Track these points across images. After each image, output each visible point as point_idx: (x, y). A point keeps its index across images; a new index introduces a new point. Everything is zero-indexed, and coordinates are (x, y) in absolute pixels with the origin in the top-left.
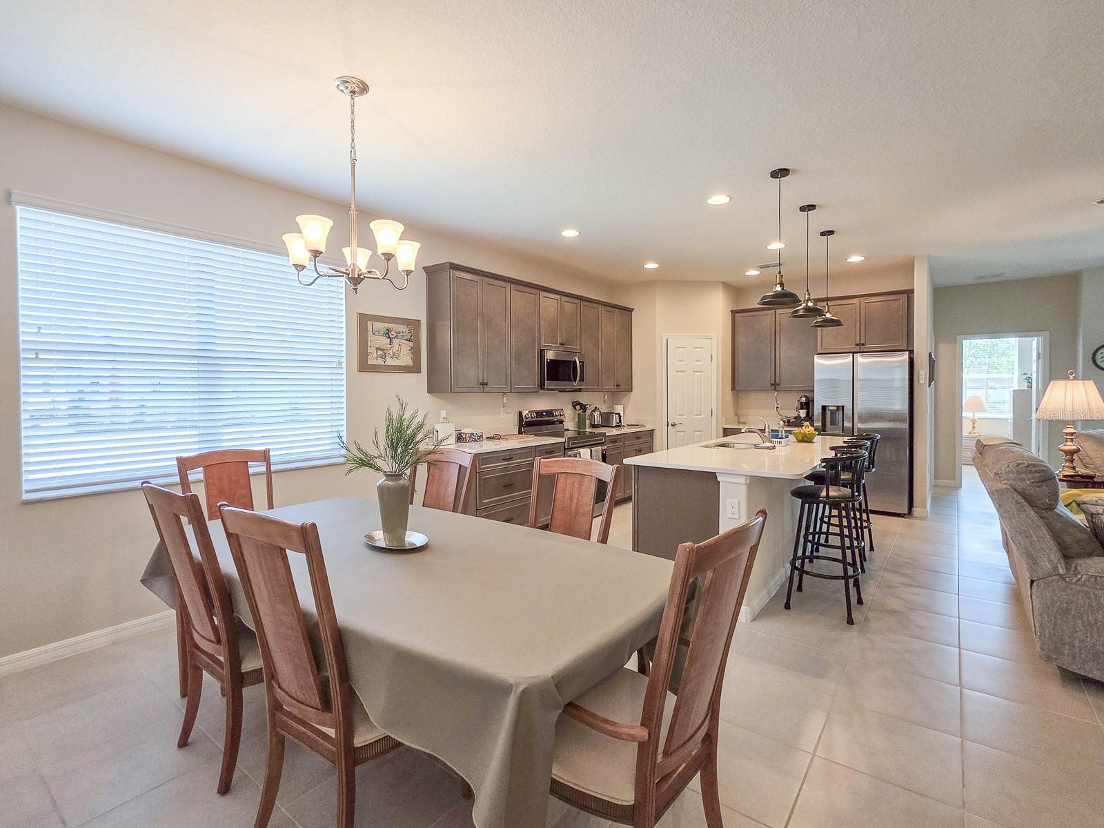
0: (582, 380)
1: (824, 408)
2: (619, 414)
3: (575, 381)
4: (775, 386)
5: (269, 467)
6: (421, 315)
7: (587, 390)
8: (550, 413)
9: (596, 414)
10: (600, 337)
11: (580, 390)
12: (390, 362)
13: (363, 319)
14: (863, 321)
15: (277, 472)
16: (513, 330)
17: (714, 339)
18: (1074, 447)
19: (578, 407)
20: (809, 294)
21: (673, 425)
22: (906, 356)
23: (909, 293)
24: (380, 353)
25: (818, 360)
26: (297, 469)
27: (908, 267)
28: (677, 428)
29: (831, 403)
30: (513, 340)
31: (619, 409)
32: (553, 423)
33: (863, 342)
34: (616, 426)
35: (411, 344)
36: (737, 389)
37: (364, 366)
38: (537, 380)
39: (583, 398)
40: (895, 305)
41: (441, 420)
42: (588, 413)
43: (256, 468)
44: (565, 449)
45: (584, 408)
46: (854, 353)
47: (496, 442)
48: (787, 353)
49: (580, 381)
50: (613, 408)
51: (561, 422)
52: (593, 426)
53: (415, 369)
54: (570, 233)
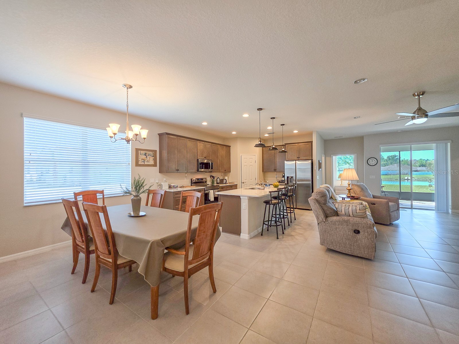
0: (212, 168)
1: (288, 177)
2: (226, 179)
3: (210, 169)
4: (275, 170)
5: (103, 196)
6: (157, 149)
7: (214, 172)
8: (202, 179)
9: (218, 180)
10: (219, 155)
11: (211, 172)
12: (146, 163)
13: (137, 150)
14: (299, 150)
15: (106, 198)
16: (188, 153)
17: (256, 156)
18: (350, 188)
19: (212, 177)
20: (273, 143)
21: (243, 183)
22: (310, 161)
23: (312, 142)
24: (143, 160)
25: (285, 162)
26: (114, 197)
27: (310, 134)
28: (244, 184)
29: (290, 176)
30: (188, 157)
31: (226, 178)
32: (203, 182)
33: (299, 157)
34: (225, 183)
35: (153, 158)
36: (264, 171)
37: (137, 165)
38: (196, 169)
39: (214, 174)
40: (308, 146)
41: (164, 181)
42: (215, 179)
43: (99, 196)
44: (205, 190)
45: (213, 177)
46: (296, 160)
47: (183, 188)
48: (278, 160)
49: (211, 169)
50: (224, 177)
51: (206, 182)
52: (217, 183)
53: (155, 165)
54: (205, 124)
